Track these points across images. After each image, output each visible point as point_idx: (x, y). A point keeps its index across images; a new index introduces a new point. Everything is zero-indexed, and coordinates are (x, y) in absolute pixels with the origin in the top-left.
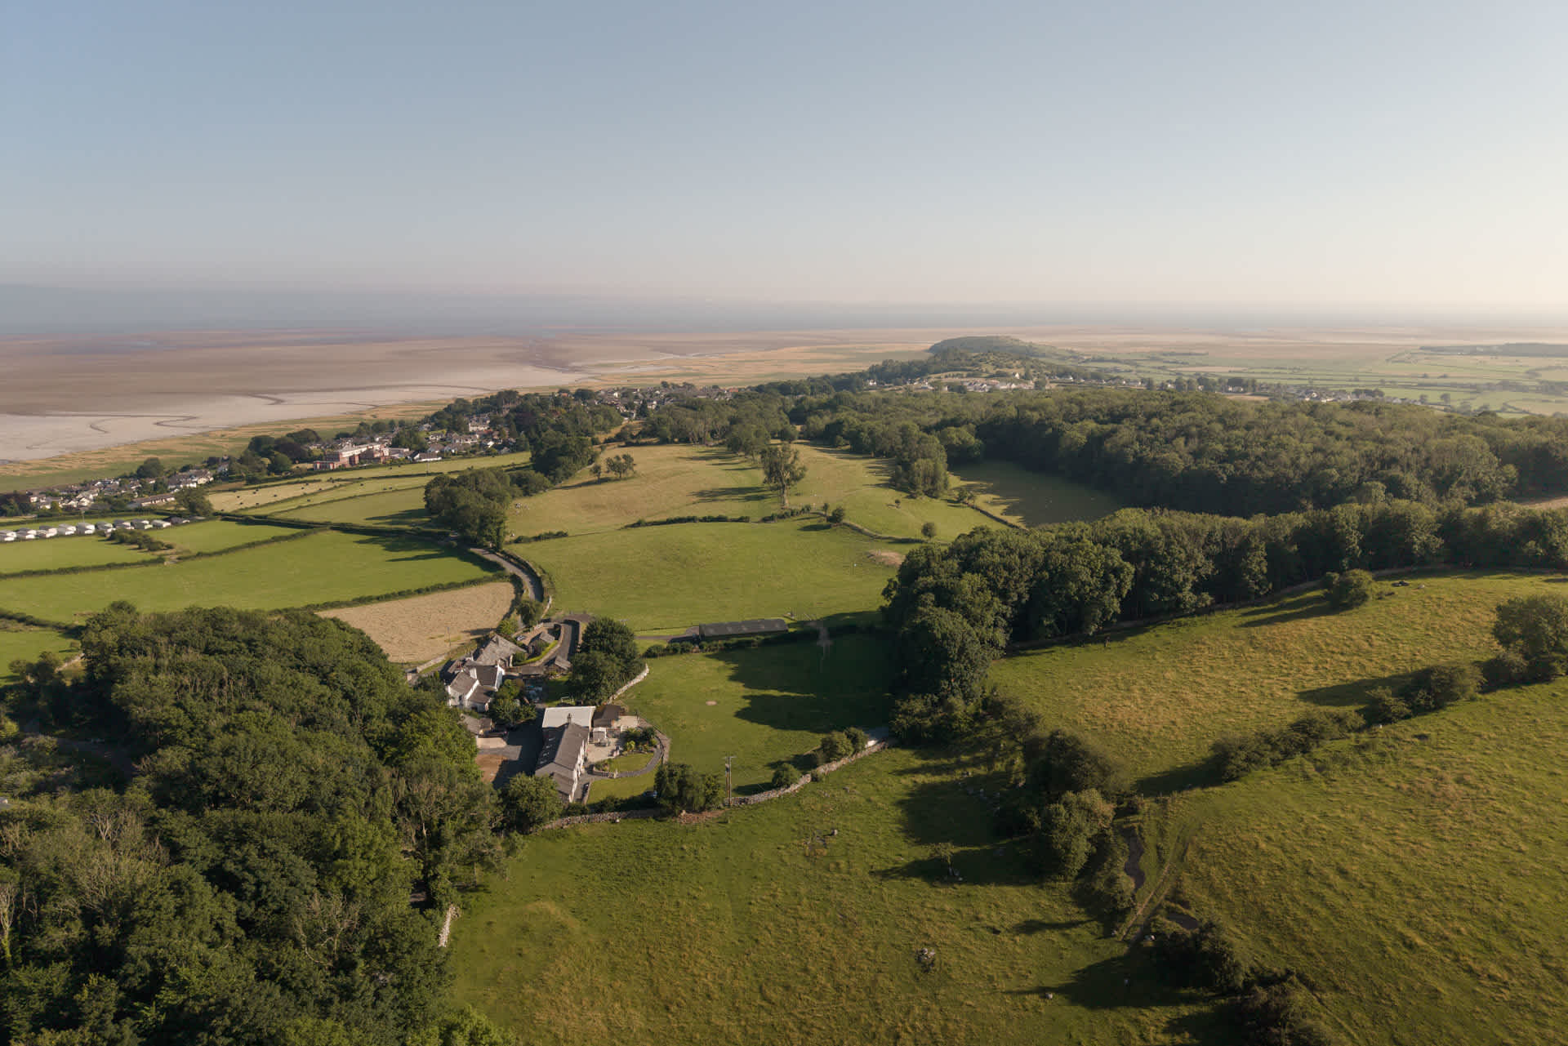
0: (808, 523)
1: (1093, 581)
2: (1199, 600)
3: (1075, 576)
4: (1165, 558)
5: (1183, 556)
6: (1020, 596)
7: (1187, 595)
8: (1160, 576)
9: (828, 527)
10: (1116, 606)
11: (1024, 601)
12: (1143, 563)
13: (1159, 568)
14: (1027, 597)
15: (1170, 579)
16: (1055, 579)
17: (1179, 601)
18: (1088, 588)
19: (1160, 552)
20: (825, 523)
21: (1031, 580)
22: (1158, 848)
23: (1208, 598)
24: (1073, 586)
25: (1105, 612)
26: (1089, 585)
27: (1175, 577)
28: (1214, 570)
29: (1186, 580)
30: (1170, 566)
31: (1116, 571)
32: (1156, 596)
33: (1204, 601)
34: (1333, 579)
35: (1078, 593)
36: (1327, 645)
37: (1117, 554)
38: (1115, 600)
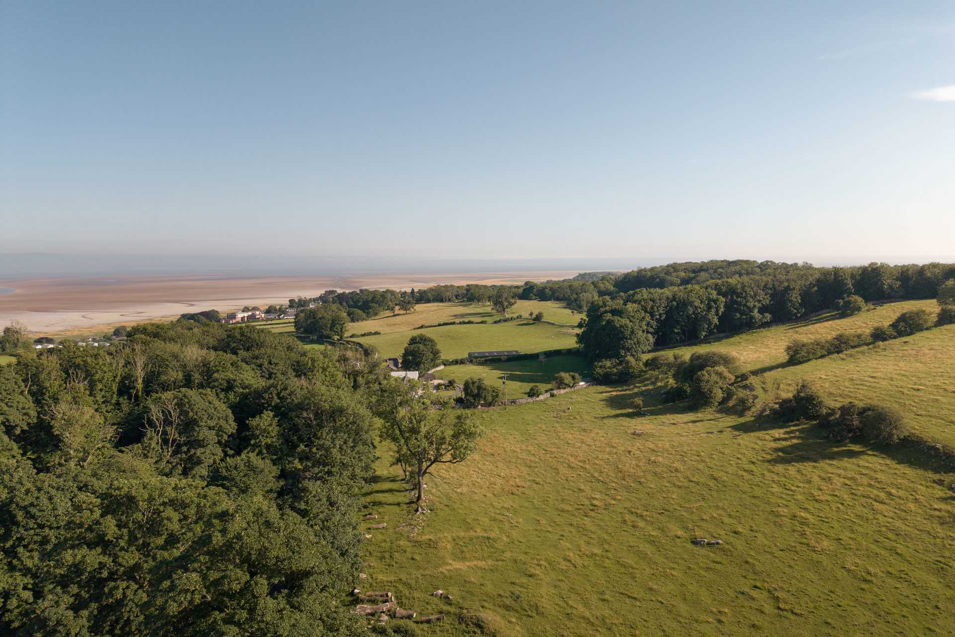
0: (522, 323)
1: (702, 306)
2: (763, 318)
3: (691, 304)
4: (742, 294)
5: (752, 294)
6: (660, 315)
7: (756, 313)
8: (739, 304)
9: (534, 323)
10: (716, 320)
11: (662, 319)
12: (729, 297)
13: (739, 299)
14: (664, 316)
15: (745, 305)
16: (680, 306)
17: (752, 318)
18: (699, 310)
19: (739, 291)
20: (532, 322)
21: (666, 307)
22: (762, 388)
23: (768, 316)
24: (691, 310)
25: (710, 324)
26: (700, 308)
27: (748, 304)
28: (770, 301)
29: (755, 306)
30: (745, 298)
31: (715, 301)
32: (738, 315)
33: (766, 318)
34: (839, 303)
35: (694, 313)
36: (842, 328)
37: (714, 292)
38: (715, 316)
